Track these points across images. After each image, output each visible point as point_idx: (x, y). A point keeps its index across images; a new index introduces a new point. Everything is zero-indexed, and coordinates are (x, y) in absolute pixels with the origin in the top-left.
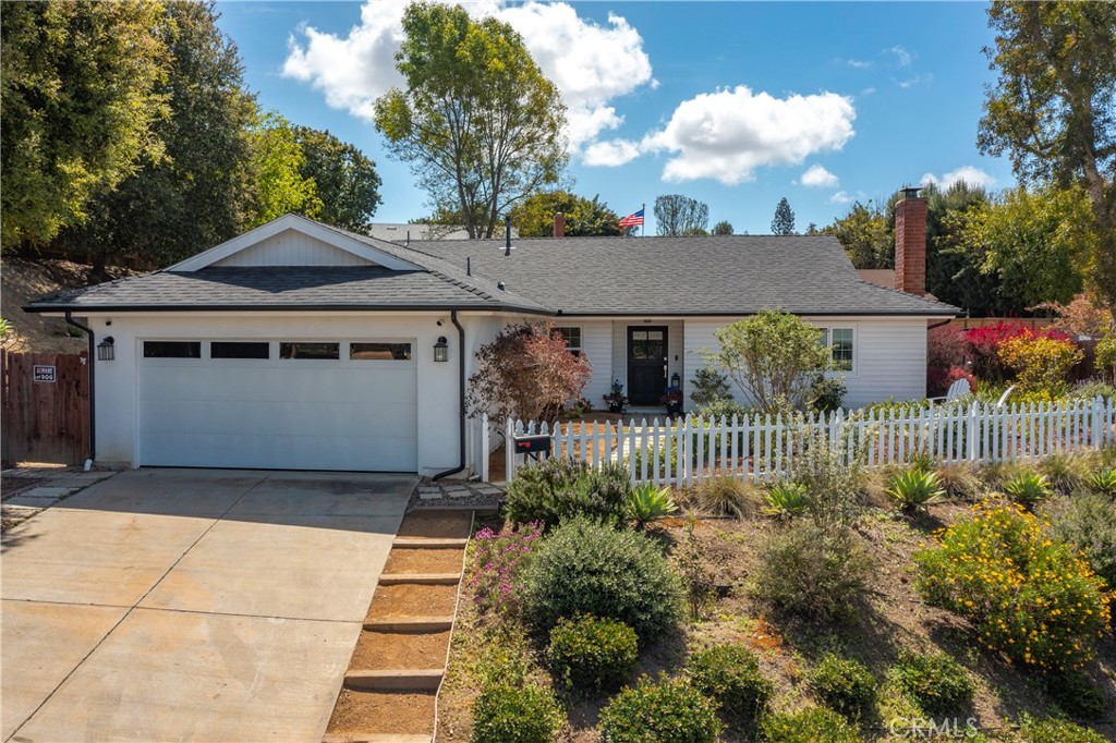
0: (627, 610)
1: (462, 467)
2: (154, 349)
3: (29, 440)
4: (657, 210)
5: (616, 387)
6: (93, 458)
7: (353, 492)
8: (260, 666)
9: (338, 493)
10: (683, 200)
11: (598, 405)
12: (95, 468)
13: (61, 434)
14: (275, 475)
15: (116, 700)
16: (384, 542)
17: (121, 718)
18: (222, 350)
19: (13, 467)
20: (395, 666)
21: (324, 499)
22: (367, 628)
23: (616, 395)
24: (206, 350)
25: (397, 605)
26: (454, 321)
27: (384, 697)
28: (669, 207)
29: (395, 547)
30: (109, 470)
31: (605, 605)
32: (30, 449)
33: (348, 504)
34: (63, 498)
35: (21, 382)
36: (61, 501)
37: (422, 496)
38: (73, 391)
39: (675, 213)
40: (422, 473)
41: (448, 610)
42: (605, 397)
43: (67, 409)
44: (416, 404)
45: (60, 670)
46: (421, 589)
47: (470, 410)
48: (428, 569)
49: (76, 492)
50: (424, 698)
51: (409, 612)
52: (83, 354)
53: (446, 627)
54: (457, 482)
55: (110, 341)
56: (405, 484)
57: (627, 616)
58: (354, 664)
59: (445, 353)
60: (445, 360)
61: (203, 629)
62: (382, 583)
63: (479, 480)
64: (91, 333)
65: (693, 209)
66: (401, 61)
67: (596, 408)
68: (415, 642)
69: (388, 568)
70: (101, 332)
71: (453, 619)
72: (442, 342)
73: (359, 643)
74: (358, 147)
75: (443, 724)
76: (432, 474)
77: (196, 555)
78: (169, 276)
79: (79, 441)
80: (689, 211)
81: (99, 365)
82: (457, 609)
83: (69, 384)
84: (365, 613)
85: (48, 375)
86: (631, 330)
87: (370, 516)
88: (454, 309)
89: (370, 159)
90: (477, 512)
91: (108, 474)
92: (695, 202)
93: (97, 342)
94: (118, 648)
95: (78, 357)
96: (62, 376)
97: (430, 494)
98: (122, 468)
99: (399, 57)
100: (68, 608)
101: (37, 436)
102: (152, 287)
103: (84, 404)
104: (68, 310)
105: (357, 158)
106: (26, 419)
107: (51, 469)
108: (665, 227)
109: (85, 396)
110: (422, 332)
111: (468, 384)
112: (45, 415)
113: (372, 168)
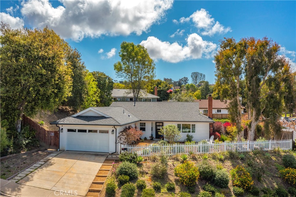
0: (129, 174)
1: (116, 152)
2: (69, 130)
3: (50, 145)
4: (192, 76)
5: (152, 135)
6: (59, 149)
7: (98, 156)
8: (82, 180)
9: (96, 156)
10: (199, 73)
11: (148, 138)
12: (60, 151)
13: (54, 145)
14: (87, 153)
15: (65, 183)
16: (101, 164)
17: (66, 185)
18: (80, 131)
19: (47, 150)
20: (99, 181)
21: (93, 157)
22: (96, 176)
23: (152, 136)
24: (77, 131)
25: (101, 173)
26: (114, 128)
27: (97, 185)
28: (195, 75)
29: (102, 165)
30: (62, 151)
31: (126, 173)
32: (50, 147)
33: (97, 158)
34: (56, 156)
35: (48, 135)
36: (55, 156)
37: (108, 157)
38: (57, 138)
39: (196, 77)
40: (110, 153)
41: (107, 174)
42: (150, 137)
43: (56, 140)
44: (109, 141)
45: (58, 179)
46: (104, 171)
47: (117, 142)
48: (106, 168)
49: (57, 155)
50: (102, 185)
51: (102, 174)
52: (58, 131)
53: (106, 176)
54: (115, 155)
55: (62, 129)
56: (107, 155)
57: (129, 175)
58: (94, 180)
59: (113, 133)
60: (113, 134)
61: (75, 175)
62: (100, 170)
63: (118, 154)
64: (60, 128)
65: (201, 76)
66: (120, 54)
67: (148, 139)
68: (102, 178)
69: (101, 168)
70: (61, 128)
71: (108, 175)
72: (113, 130)
73: (95, 178)
74: (109, 76)
75: (103, 188)
76: (111, 153)
77: (75, 165)
78: (71, 117)
79: (57, 146)
80: (200, 76)
81: (61, 133)
82: (109, 174)
83: (56, 136)
84: (96, 174)
85: (53, 134)
86: (156, 123)
87: (100, 160)
88: (114, 126)
89: (112, 78)
90: (116, 160)
91: (62, 152)
92: (202, 74)
93: (60, 129)
94: (65, 177)
95: (57, 132)
96: (55, 135)
97: (110, 157)
98: (64, 151)
99: (120, 53)
100: (59, 172)
101: (51, 145)
102: (69, 120)
103: (58, 140)
104: (56, 124)
105: (109, 79)
106: (49, 141)
107: (53, 151)
108: (194, 81)
109: (58, 138)
110: (110, 129)
111: (117, 138)
112: (52, 141)
113: (112, 80)
